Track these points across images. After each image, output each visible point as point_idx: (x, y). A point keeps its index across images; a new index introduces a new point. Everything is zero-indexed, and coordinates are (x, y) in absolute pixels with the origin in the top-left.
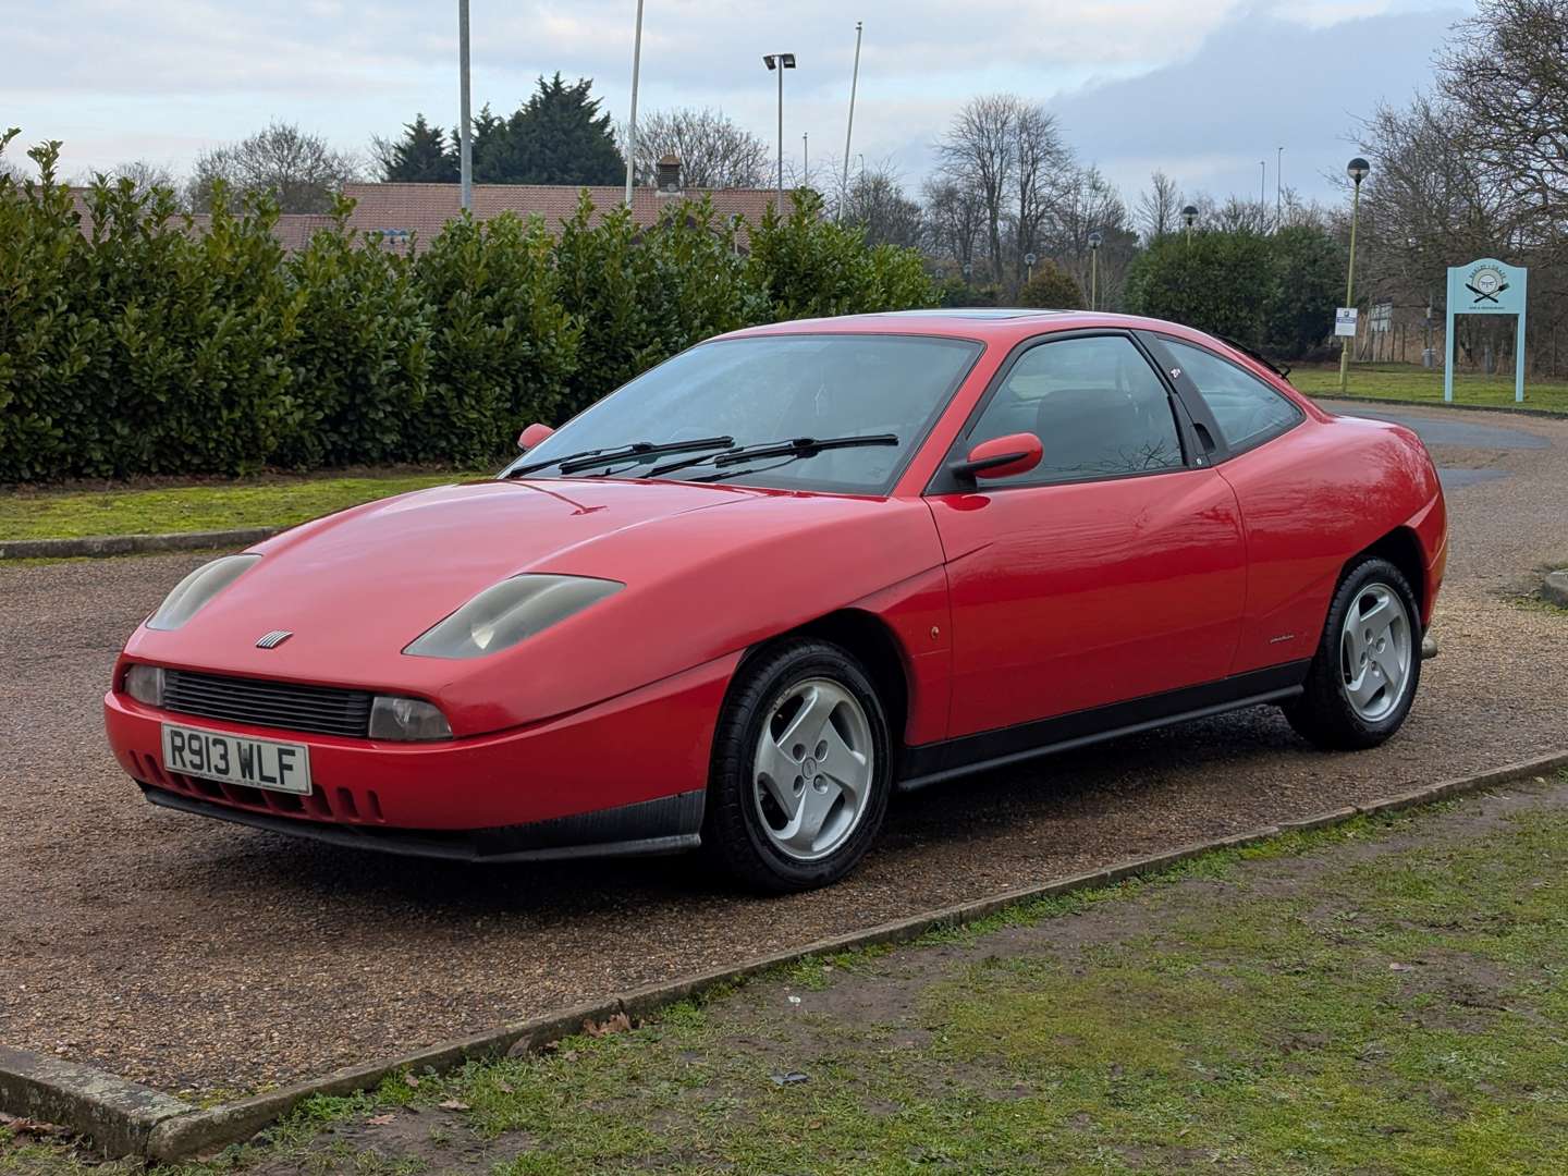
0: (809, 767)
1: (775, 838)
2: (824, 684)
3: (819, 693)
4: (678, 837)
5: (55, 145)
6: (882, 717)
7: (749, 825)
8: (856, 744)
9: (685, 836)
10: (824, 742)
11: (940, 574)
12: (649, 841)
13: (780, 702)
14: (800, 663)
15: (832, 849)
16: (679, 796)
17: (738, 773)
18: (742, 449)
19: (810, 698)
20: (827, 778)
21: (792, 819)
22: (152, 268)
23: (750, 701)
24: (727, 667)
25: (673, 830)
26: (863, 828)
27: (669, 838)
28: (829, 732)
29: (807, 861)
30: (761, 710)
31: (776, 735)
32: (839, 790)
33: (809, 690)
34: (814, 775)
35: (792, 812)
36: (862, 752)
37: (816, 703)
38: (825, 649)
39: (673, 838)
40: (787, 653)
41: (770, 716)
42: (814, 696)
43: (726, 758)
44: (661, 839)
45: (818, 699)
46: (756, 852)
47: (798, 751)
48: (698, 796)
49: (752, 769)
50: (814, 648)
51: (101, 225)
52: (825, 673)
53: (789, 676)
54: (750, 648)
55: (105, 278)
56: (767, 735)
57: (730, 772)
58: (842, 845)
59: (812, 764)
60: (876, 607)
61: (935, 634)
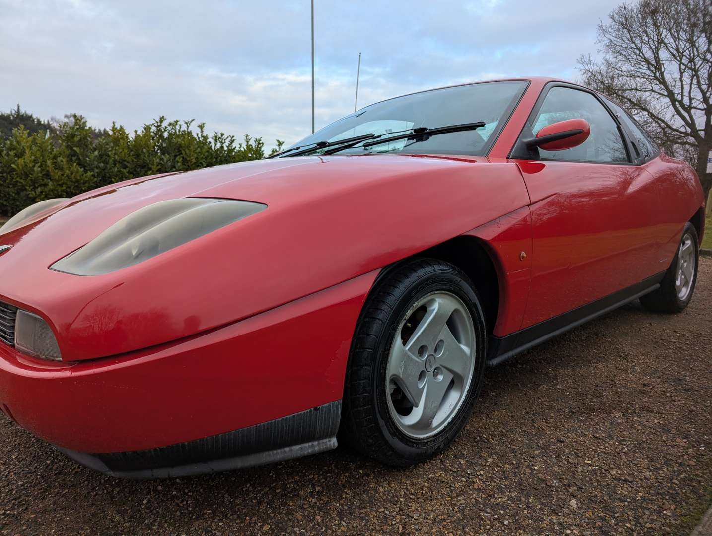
0: (430, 362)
1: (403, 425)
2: (443, 295)
3: (440, 304)
4: (316, 443)
5: (204, 124)
6: (483, 319)
7: (381, 422)
8: (463, 339)
9: (321, 441)
10: (441, 341)
11: (526, 212)
12: (287, 449)
13: (409, 313)
14: (427, 280)
15: (446, 424)
16: (316, 409)
17: (373, 380)
18: (380, 136)
19: (432, 308)
20: (443, 368)
21: (417, 407)
22: (229, 156)
23: (384, 313)
24: (364, 285)
25: (310, 437)
26: (468, 403)
27: (306, 445)
28: (445, 333)
29: (427, 438)
30: (393, 322)
31: (405, 340)
32: (451, 376)
33: (432, 301)
34: (434, 368)
35: (417, 401)
36: (467, 345)
37: (437, 313)
38: (446, 268)
39: (310, 444)
40: (415, 271)
41: (401, 326)
42: (436, 307)
43: (362, 367)
44: (298, 447)
45: (439, 309)
46: (387, 442)
47: (422, 350)
48: (334, 407)
49: (385, 373)
50: (437, 268)
51: (216, 145)
52: (444, 287)
53: (418, 292)
54: (385, 267)
55: (217, 159)
56: (398, 341)
57: (366, 379)
58: (453, 419)
59: (432, 359)
60: (487, 234)
61: (523, 257)
